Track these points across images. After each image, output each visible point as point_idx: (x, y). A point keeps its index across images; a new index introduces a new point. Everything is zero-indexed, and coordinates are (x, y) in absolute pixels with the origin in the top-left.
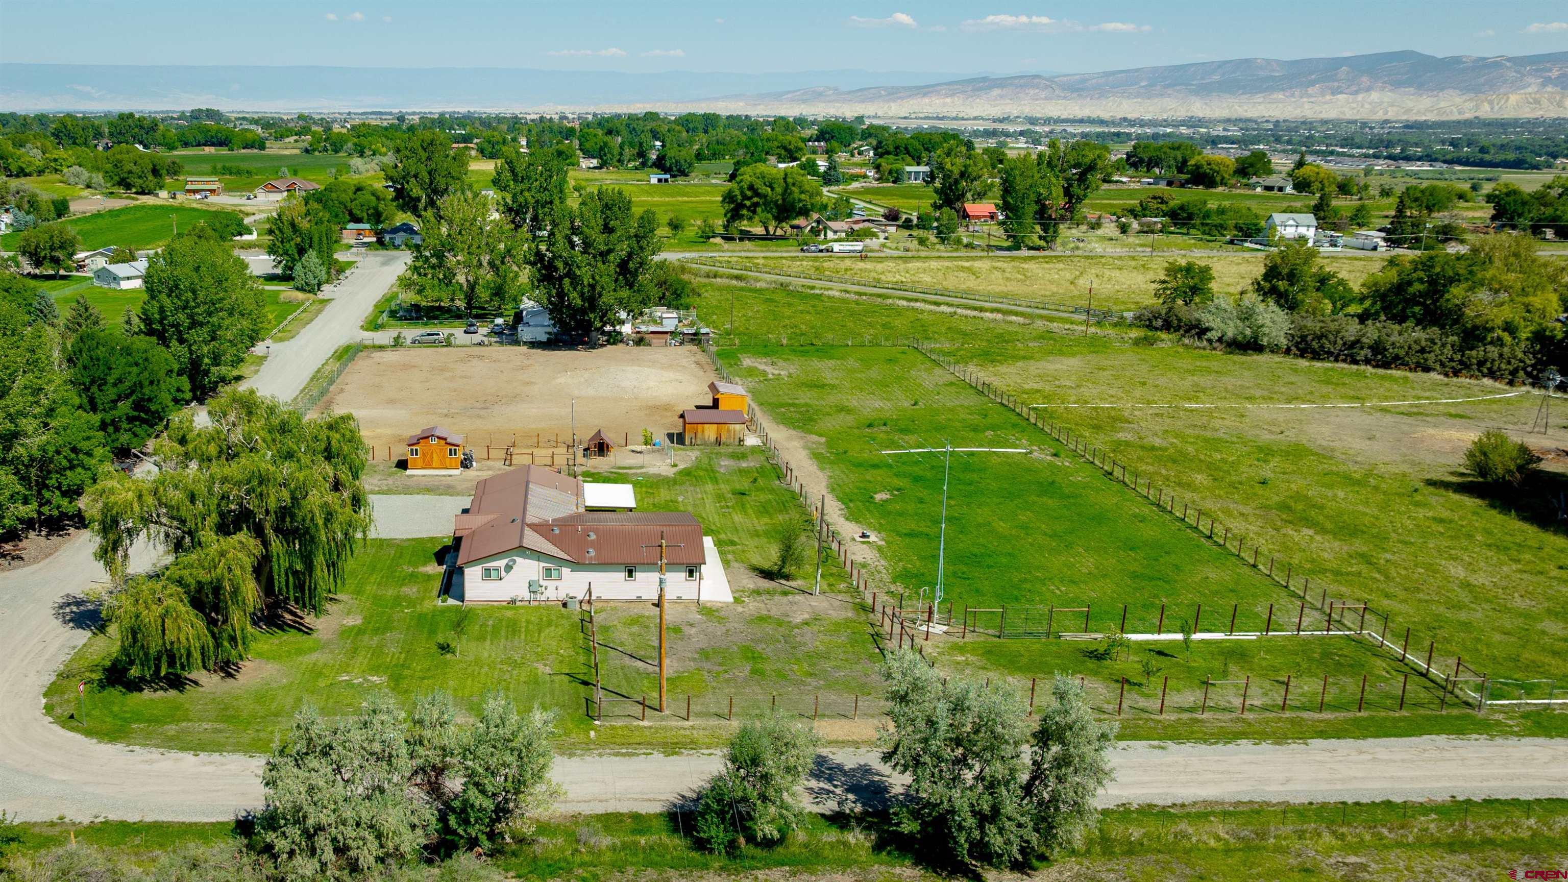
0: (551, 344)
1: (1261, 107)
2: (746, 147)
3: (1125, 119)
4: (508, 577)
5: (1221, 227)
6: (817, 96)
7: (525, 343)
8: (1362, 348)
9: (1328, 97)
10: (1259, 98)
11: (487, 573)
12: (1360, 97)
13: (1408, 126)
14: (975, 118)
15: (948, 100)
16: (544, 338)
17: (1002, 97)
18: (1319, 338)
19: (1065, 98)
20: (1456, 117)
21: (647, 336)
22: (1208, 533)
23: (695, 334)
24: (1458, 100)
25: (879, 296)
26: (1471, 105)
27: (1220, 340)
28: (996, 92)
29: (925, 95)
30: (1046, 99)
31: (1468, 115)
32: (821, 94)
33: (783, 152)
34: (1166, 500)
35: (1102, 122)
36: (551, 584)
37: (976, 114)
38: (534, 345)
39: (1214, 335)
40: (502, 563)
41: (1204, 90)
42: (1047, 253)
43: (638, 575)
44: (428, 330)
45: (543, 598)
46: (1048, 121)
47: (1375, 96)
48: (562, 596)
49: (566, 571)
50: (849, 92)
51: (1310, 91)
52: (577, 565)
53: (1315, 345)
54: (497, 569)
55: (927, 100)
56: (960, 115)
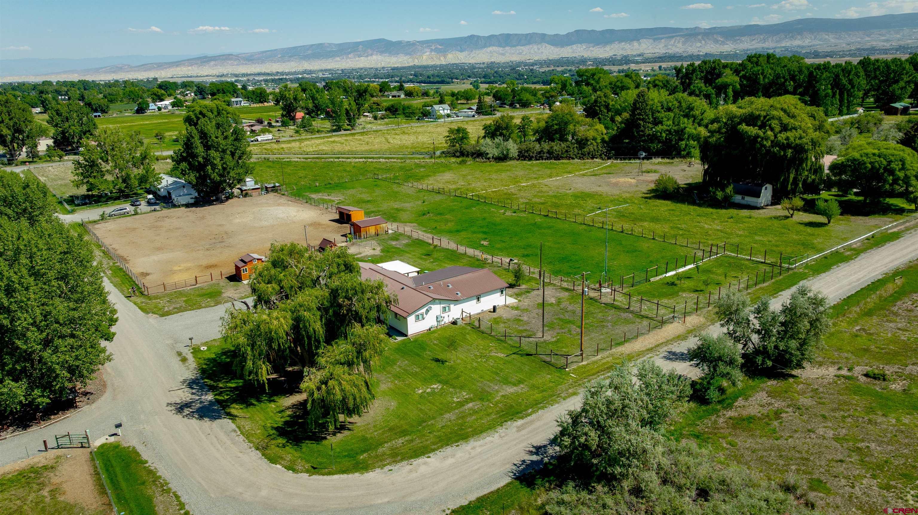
0: (198, 203)
1: (332, 64)
2: (129, 96)
3: (278, 72)
4: (427, 317)
5: (413, 113)
6: (119, 69)
7: (183, 205)
8: (544, 153)
9: (357, 59)
10: (330, 60)
11: (417, 318)
12: (369, 58)
13: (393, 69)
14: (207, 76)
15: (190, 68)
16: (192, 201)
17: (216, 65)
18: (527, 151)
19: (246, 64)
20: (407, 65)
21: (249, 192)
22: (620, 230)
23: (274, 187)
24: (405, 58)
25: (317, 158)
26: (410, 60)
27: (493, 157)
28: (212, 63)
29: (177, 66)
30: (237, 65)
31: (411, 64)
32: (121, 68)
33: (155, 97)
34: (588, 221)
35: (268, 74)
36: (445, 315)
37: (206, 74)
38: (187, 206)
39: (490, 155)
40: (424, 310)
41: (307, 58)
42: (353, 132)
43: (482, 299)
44: (119, 207)
45: (443, 323)
46: (244, 75)
47: (374, 57)
48: (451, 320)
49: (452, 306)
50: (136, 67)
51: (350, 56)
52: (457, 301)
53: (526, 154)
54: (422, 315)
55: (179, 69)
56: (199, 75)
